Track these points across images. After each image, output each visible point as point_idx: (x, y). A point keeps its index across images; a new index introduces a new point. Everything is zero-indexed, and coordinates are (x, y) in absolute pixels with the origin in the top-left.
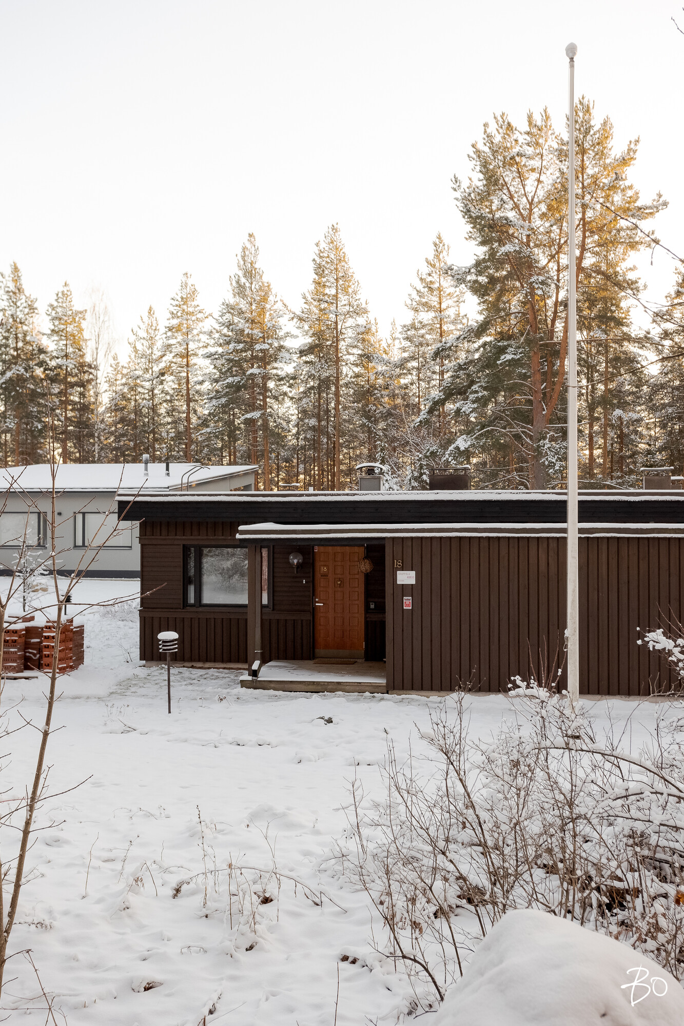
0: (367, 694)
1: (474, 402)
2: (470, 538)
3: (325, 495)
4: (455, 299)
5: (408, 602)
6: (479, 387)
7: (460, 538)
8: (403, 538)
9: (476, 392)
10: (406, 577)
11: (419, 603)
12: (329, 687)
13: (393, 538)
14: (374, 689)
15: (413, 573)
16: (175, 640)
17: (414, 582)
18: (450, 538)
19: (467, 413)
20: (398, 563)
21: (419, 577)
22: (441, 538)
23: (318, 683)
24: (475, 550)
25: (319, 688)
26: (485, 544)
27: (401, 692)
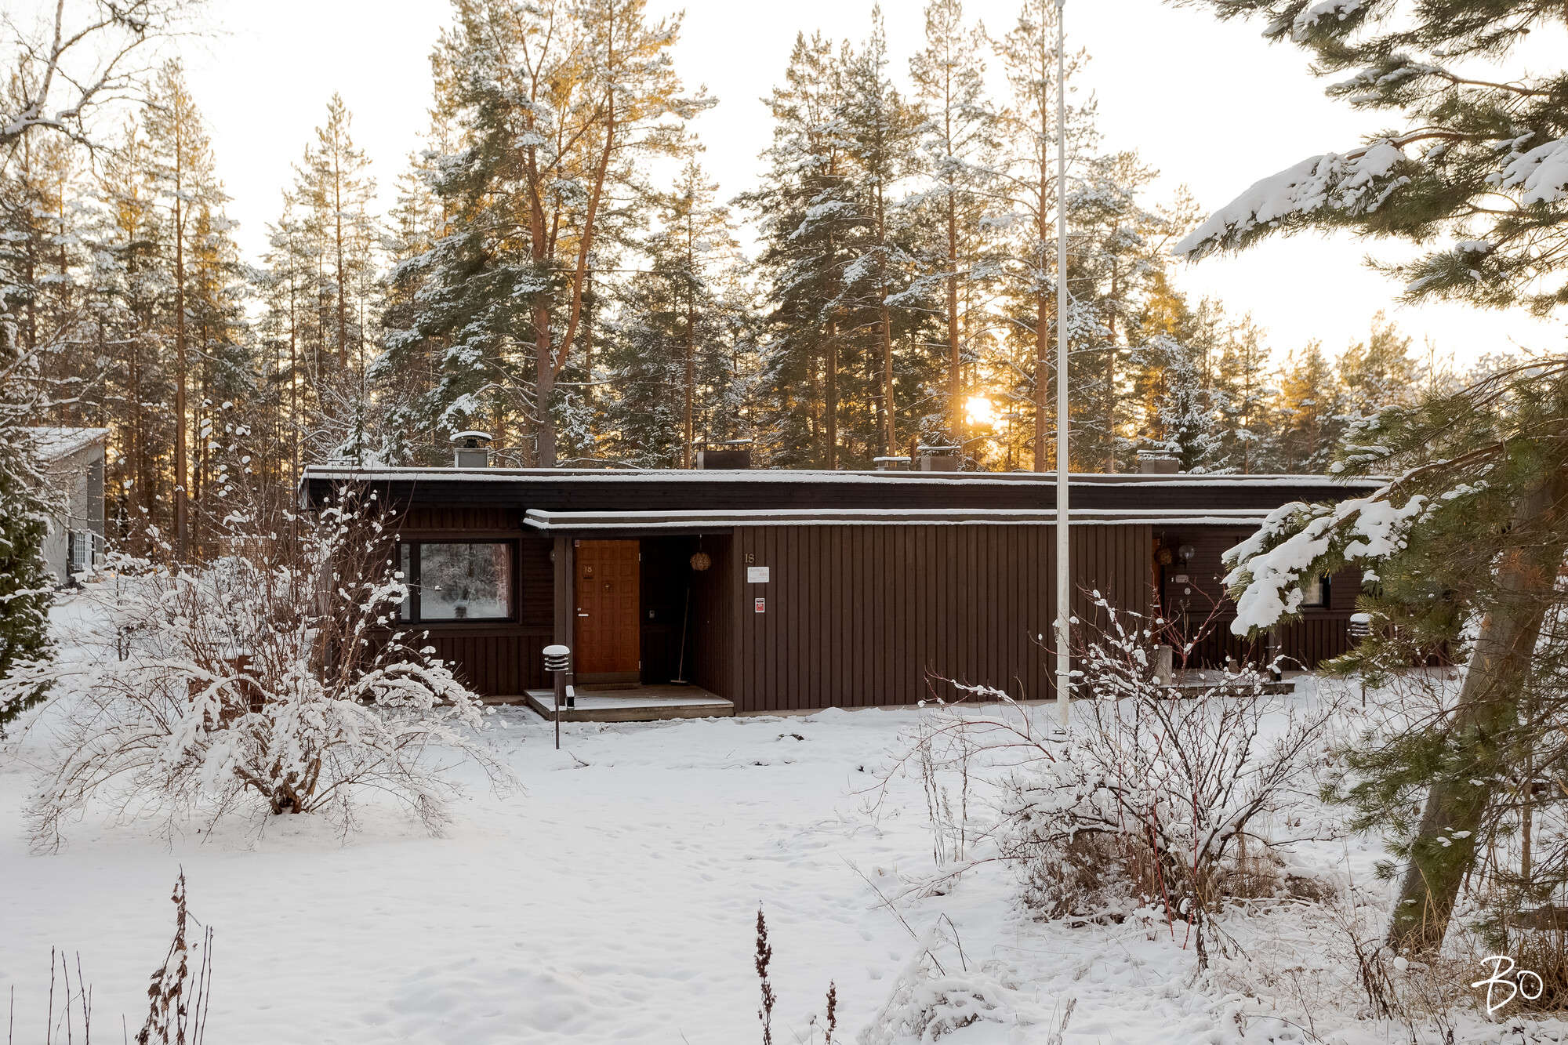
0: (711, 718)
1: (476, 348)
2: (831, 526)
3: (600, 474)
4: (363, 192)
5: (760, 604)
6: (479, 326)
7: (820, 527)
8: (754, 527)
9: (475, 334)
10: (758, 575)
11: (773, 605)
12: (665, 713)
13: (743, 527)
14: (719, 713)
15: (766, 570)
16: (565, 656)
17: (767, 580)
18: (809, 527)
19: (469, 362)
20: (749, 558)
21: (774, 574)
22: (799, 527)
23: (651, 709)
24: (836, 541)
25: (652, 715)
26: (847, 533)
27: (755, 713)
